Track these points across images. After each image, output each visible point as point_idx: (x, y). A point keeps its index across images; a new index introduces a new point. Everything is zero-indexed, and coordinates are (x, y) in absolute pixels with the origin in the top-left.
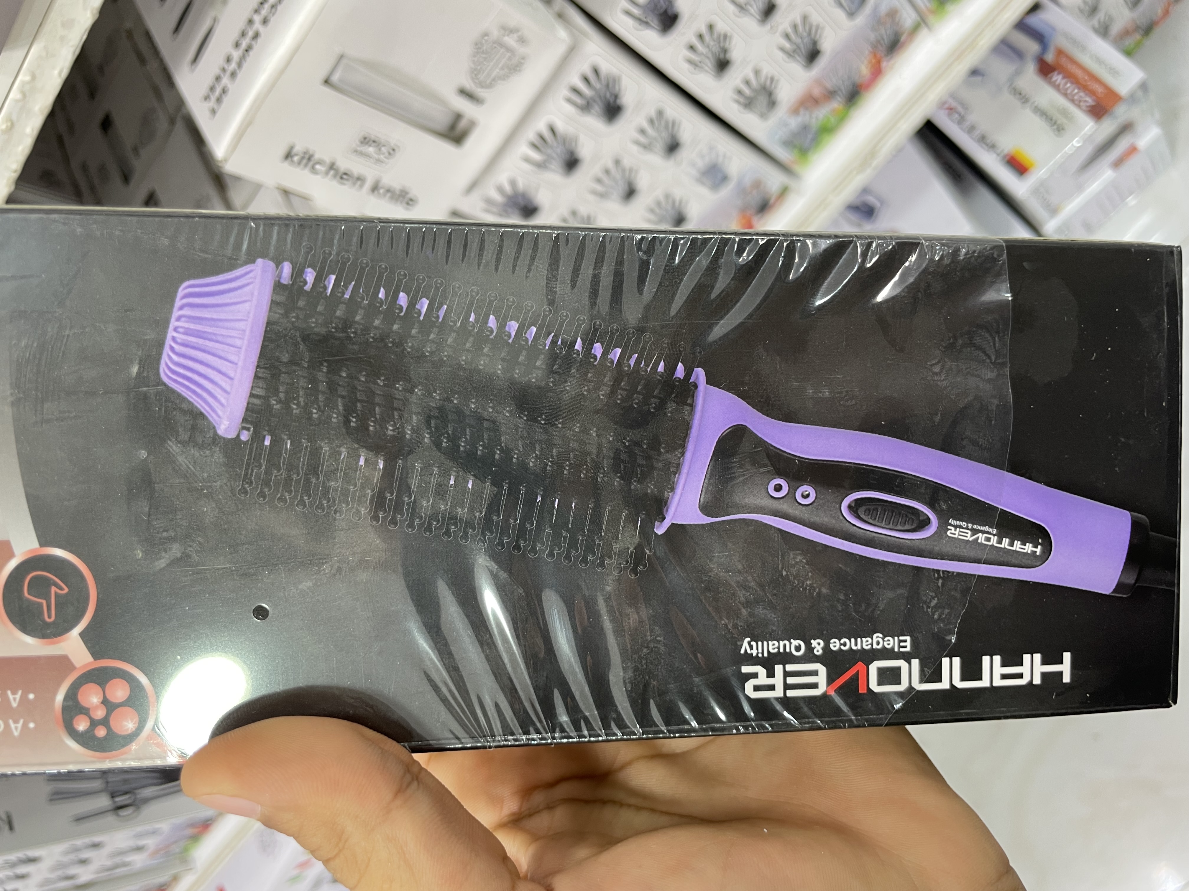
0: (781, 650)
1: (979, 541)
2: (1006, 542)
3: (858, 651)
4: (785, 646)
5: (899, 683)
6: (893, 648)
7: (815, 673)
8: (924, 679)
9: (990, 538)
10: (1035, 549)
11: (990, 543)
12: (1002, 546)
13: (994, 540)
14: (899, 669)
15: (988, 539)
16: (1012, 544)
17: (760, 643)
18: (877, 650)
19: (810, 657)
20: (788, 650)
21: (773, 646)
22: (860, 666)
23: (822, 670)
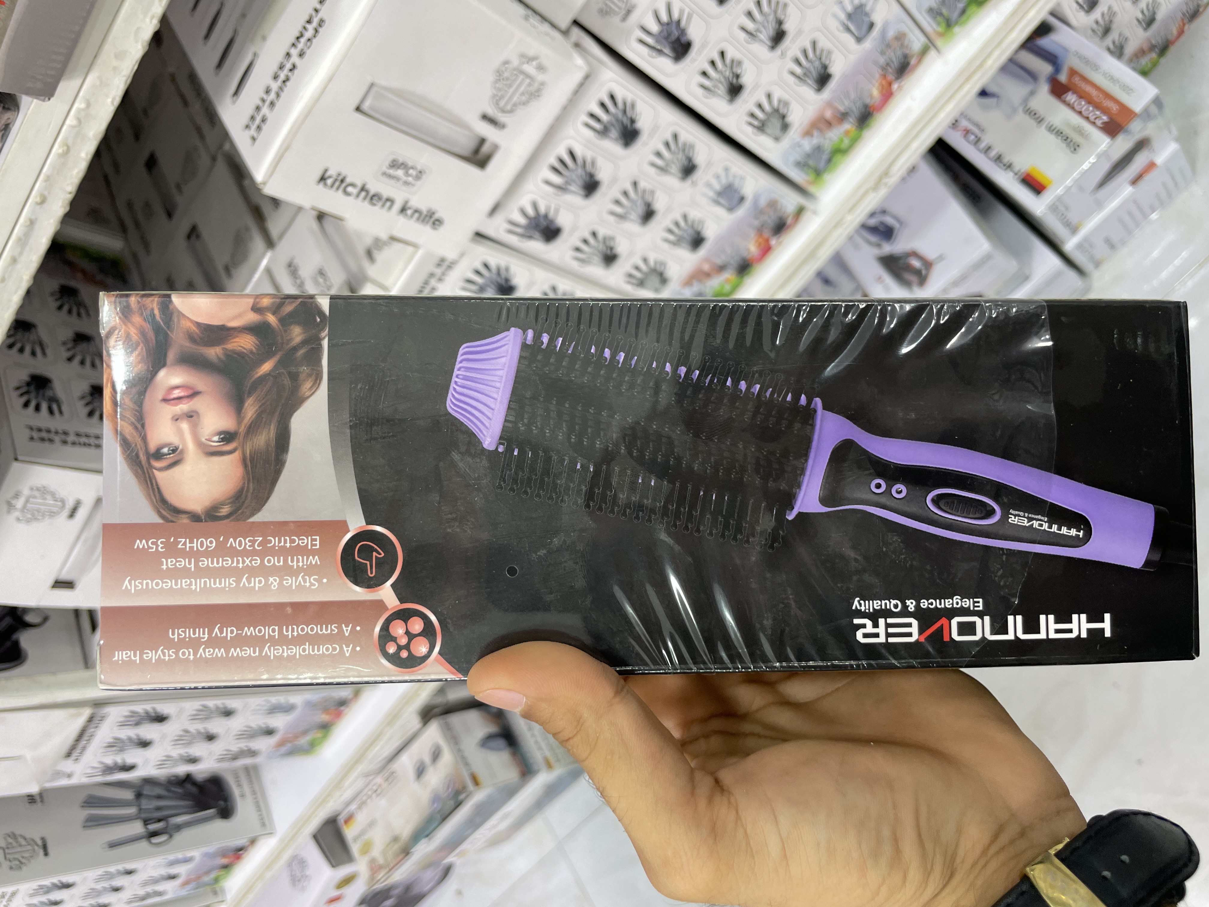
0: (883, 607)
1: (1034, 526)
2: (1055, 528)
3: (941, 609)
4: (886, 604)
5: (975, 634)
6: (969, 607)
7: (909, 625)
8: (994, 632)
9: (1042, 524)
10: (1078, 533)
11: (1043, 528)
12: (1052, 530)
13: (1045, 526)
14: (974, 623)
15: (1041, 525)
16: (1059, 529)
17: (867, 602)
18: (956, 608)
19: (906, 613)
20: (888, 607)
21: (877, 604)
22: (944, 621)
23: (915, 622)
